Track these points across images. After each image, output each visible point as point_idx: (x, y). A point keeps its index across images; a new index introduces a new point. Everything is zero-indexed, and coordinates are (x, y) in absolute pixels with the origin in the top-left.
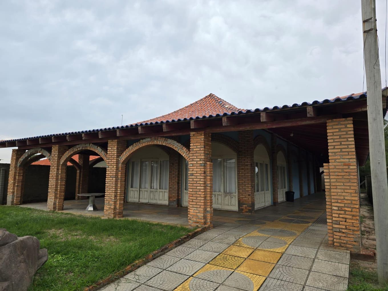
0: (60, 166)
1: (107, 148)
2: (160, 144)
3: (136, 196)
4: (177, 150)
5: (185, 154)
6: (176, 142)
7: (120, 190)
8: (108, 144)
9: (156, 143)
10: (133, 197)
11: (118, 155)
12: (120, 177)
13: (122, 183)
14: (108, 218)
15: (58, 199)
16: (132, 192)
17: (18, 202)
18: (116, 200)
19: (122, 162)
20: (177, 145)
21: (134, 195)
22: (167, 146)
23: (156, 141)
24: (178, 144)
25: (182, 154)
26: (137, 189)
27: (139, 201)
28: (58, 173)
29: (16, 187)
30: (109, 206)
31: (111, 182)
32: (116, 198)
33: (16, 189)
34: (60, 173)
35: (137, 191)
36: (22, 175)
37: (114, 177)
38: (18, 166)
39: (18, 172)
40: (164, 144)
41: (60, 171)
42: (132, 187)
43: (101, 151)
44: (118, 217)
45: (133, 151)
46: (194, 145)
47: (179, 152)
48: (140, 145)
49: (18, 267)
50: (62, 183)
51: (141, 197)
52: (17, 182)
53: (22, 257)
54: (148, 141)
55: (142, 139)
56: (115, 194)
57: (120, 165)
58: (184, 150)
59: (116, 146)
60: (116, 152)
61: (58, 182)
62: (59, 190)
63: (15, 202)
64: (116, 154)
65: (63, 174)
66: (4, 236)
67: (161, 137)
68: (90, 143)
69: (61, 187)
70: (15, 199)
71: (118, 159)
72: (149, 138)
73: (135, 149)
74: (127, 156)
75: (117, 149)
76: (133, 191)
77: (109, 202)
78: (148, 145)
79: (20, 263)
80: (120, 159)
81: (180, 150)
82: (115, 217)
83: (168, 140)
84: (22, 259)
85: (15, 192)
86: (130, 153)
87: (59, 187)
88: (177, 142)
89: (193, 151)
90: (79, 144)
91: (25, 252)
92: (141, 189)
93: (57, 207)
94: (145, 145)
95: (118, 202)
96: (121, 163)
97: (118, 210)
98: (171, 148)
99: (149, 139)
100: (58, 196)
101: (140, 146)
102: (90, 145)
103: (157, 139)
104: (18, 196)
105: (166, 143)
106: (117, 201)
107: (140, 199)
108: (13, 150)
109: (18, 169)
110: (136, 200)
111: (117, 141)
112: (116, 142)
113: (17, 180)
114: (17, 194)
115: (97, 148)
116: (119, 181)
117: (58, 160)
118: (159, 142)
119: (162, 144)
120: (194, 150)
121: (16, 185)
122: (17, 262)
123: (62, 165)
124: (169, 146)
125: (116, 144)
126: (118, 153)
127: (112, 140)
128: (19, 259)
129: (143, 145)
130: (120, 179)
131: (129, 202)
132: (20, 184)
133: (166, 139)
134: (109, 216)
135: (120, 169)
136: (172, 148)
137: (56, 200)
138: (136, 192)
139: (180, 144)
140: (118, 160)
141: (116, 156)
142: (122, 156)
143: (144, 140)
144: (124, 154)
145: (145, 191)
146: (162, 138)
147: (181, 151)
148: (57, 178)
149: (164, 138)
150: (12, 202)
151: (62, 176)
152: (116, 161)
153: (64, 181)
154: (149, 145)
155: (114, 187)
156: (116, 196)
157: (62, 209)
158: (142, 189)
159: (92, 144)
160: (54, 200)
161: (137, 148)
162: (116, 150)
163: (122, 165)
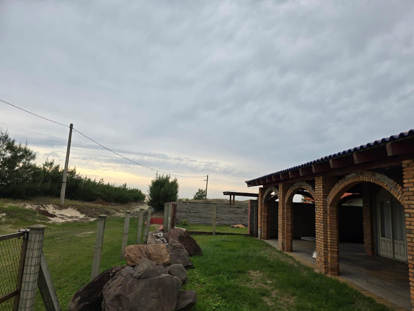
0: (285, 205)
1: (315, 186)
2: (367, 180)
3: (389, 249)
4: (388, 189)
5: (400, 196)
6: (386, 177)
7: (330, 240)
8: (315, 182)
9: (362, 179)
10: (385, 250)
11: (325, 194)
12: (328, 222)
13: (333, 231)
14: (320, 272)
15: (286, 240)
16: (383, 243)
17: (265, 236)
18: (326, 251)
19: (329, 204)
20: (389, 182)
21: (386, 247)
22: (375, 183)
23: (362, 176)
24: (389, 180)
25: (395, 196)
26: (389, 240)
27: (394, 258)
28: (284, 212)
29: (263, 222)
30: (320, 257)
31: (320, 228)
32: (326, 248)
33: (263, 224)
34: (285, 212)
35: (390, 243)
36: (267, 212)
37: (322, 222)
38: (263, 203)
39: (263, 208)
40: (371, 181)
41: (285, 210)
42: (383, 235)
43: (312, 190)
44: (330, 274)
45: (339, 190)
46: (410, 181)
47: (391, 192)
48: (345, 182)
49: (148, 301)
50: (288, 223)
51: (396, 251)
52: (263, 218)
53: (155, 293)
54: (353, 178)
55: (347, 174)
56: (325, 243)
57: (328, 208)
58: (399, 190)
59: (322, 185)
60: (322, 192)
61: (284, 221)
62: (285, 230)
63: (263, 236)
64: (322, 194)
65: (288, 214)
66: (147, 271)
67: (368, 170)
68: (303, 181)
69: (288, 227)
70: (263, 233)
71: (325, 199)
72: (354, 172)
73: (340, 187)
74: (334, 196)
75: (323, 188)
76: (385, 241)
77: (320, 252)
78: (353, 182)
79: (152, 298)
80: (327, 201)
81: (392, 190)
82: (326, 273)
83: (376, 175)
84: (155, 295)
85: (263, 227)
86: (336, 193)
87: (285, 226)
88: (388, 177)
89: (408, 191)
90: (296, 183)
91: (160, 289)
92: (395, 241)
93: (285, 248)
94: (351, 182)
95: (329, 255)
96: (329, 206)
97: (330, 265)
98: (380, 186)
99: (354, 175)
100: (285, 236)
101: (346, 184)
102: (303, 183)
103: (363, 174)
104: (265, 231)
105: (374, 179)
106: (328, 253)
107: (395, 255)
108: (259, 188)
109: (263, 205)
110: (391, 256)
111: (323, 178)
112: (322, 180)
113: (263, 216)
114: (264, 229)
115: (309, 186)
116: (329, 228)
117: (282, 198)
118: (365, 177)
119: (369, 181)
120: (410, 189)
121: (263, 220)
122: (148, 297)
123: (287, 204)
124: (378, 183)
125: (321, 182)
126: (325, 193)
127: (318, 177)
128: (151, 294)
129: (348, 182)
130: (329, 225)
131: (380, 255)
132: (266, 220)
133: (374, 173)
134: (321, 270)
135: (329, 213)
136: (382, 186)
137: (284, 239)
138: (388, 244)
139: (393, 181)
140: (326, 201)
141: (322, 197)
142: (329, 196)
143: (349, 176)
144: (331, 193)
145: (400, 244)
146: (369, 172)
147: (395, 191)
148: (283, 217)
149: (371, 172)
150: (261, 236)
151: (288, 215)
152: (323, 203)
153: (291, 221)
154: (355, 182)
155: (322, 235)
156: (326, 246)
157: (290, 250)
158: (397, 241)
159: (305, 181)
160: (282, 240)
161: (343, 187)
162: (321, 189)
163: (331, 208)
